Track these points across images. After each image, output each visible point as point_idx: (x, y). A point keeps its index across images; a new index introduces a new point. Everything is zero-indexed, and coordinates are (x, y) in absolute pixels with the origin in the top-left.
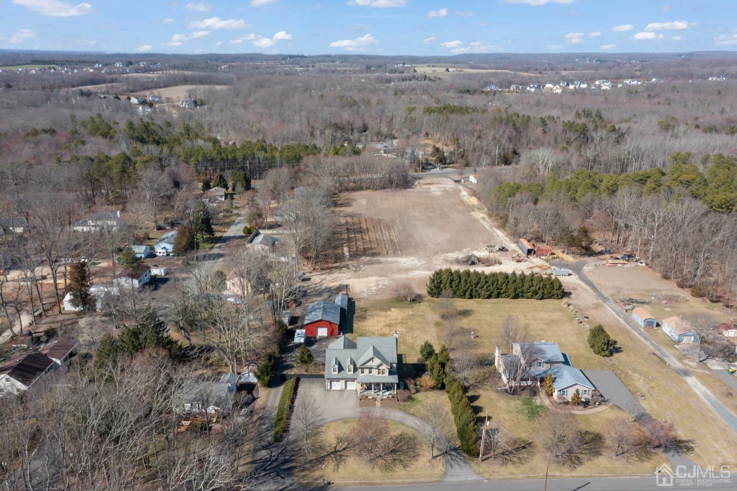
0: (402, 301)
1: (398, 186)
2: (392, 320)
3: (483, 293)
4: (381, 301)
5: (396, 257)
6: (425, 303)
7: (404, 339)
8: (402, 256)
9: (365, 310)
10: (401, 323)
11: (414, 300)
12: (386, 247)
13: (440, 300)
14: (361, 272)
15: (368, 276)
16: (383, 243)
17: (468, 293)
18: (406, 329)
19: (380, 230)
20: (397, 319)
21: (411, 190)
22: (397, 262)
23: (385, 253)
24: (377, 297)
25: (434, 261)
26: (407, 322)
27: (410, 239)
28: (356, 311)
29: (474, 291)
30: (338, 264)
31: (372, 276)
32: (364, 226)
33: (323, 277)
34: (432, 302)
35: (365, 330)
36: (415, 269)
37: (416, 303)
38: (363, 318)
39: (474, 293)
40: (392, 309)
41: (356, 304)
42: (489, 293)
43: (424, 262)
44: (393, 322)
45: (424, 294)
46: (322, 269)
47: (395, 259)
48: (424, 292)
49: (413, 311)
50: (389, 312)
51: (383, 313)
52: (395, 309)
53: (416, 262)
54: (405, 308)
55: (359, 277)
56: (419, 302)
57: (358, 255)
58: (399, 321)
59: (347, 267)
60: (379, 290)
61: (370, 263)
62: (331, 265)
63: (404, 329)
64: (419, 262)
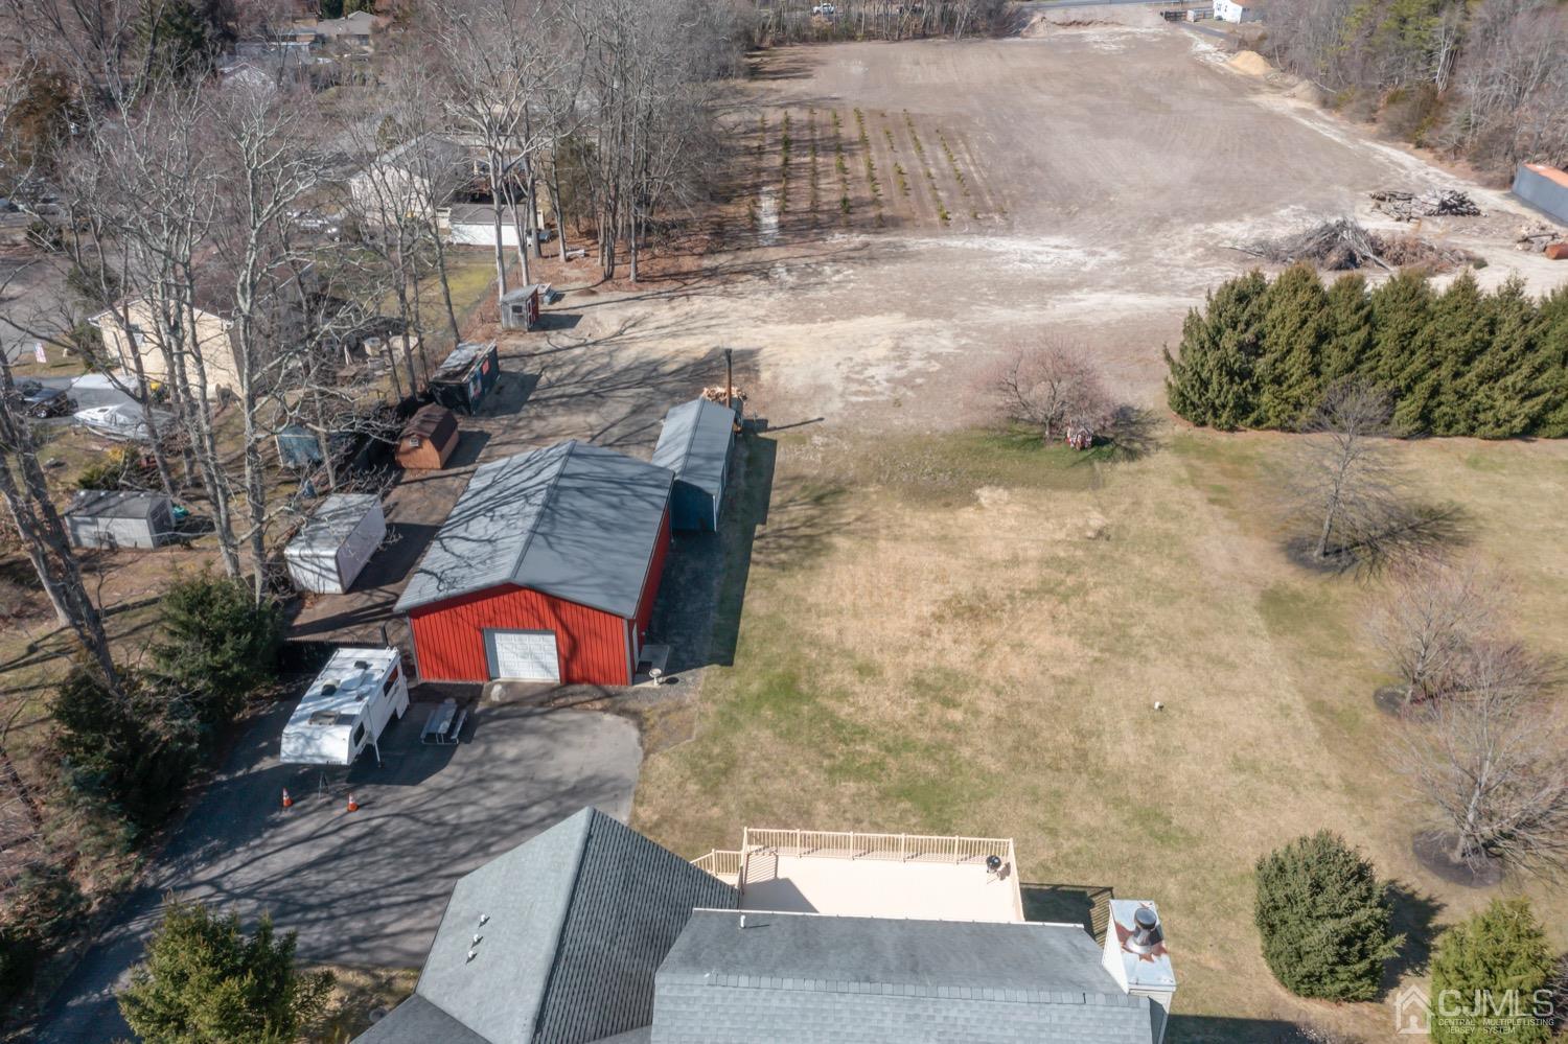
0: (1037, 442)
1: (973, 30)
2: (985, 565)
3: (1504, 406)
4: (920, 443)
5: (982, 233)
6: (1162, 461)
7: (1081, 735)
8: (1009, 230)
9: (826, 495)
10: (1046, 590)
11: (1098, 442)
12: (937, 200)
13: (1248, 439)
14: (823, 293)
15: (853, 309)
16: (925, 185)
17: (1408, 407)
18: (1085, 635)
19: (911, 145)
20: (1015, 562)
21: (1018, 39)
22: (989, 255)
23: (936, 219)
24: (898, 421)
25: (1160, 254)
26: (1081, 589)
27: (1036, 172)
28: (776, 498)
29: (1448, 397)
30: (723, 260)
31: (872, 310)
32: (850, 131)
33: (638, 310)
34: (1212, 453)
35: (814, 643)
36: (1078, 286)
37: (1110, 456)
38: (810, 546)
39: (1447, 406)
40: (985, 494)
41: (781, 456)
42: (1533, 406)
43: (1112, 256)
44: (995, 585)
45: (1149, 405)
46: (641, 279)
47: (977, 243)
48: (1149, 394)
49: (1104, 511)
50: (967, 514)
51: (925, 520)
52: (1001, 494)
53: (1076, 254)
54: (1057, 487)
55: (810, 316)
56: (1132, 455)
57: (816, 224)
58: (1029, 575)
59: (764, 272)
60: (905, 382)
61: (866, 257)
62: (688, 263)
63: (1070, 645)
64: (1093, 254)
